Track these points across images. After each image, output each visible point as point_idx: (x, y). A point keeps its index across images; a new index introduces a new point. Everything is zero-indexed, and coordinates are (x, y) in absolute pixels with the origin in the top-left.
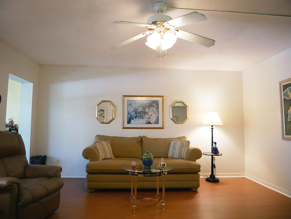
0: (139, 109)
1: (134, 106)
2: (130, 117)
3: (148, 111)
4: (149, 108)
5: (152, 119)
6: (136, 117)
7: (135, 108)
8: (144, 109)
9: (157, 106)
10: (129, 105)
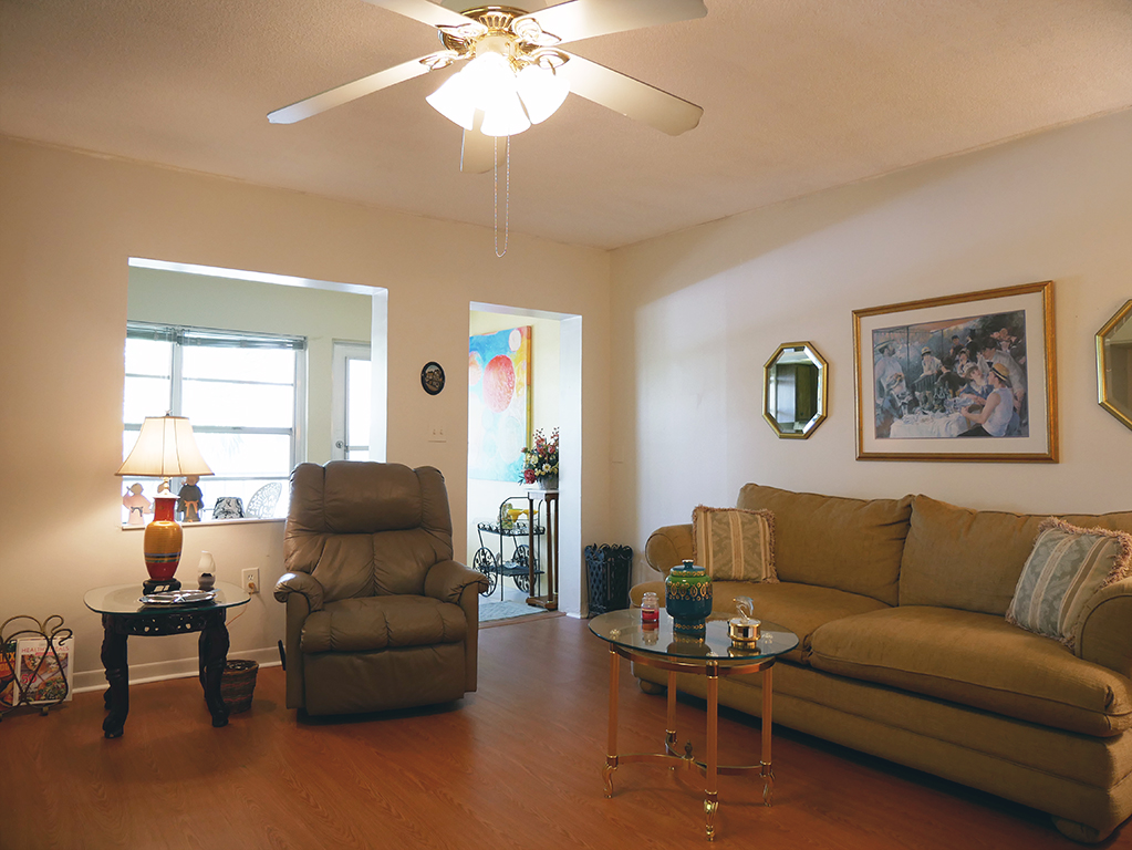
0: (925, 368)
1: (903, 356)
2: (887, 405)
3: (971, 370)
4: (973, 358)
5: (993, 410)
6: (914, 404)
7: (909, 363)
8: (949, 362)
9: (1013, 339)
10: (882, 351)
